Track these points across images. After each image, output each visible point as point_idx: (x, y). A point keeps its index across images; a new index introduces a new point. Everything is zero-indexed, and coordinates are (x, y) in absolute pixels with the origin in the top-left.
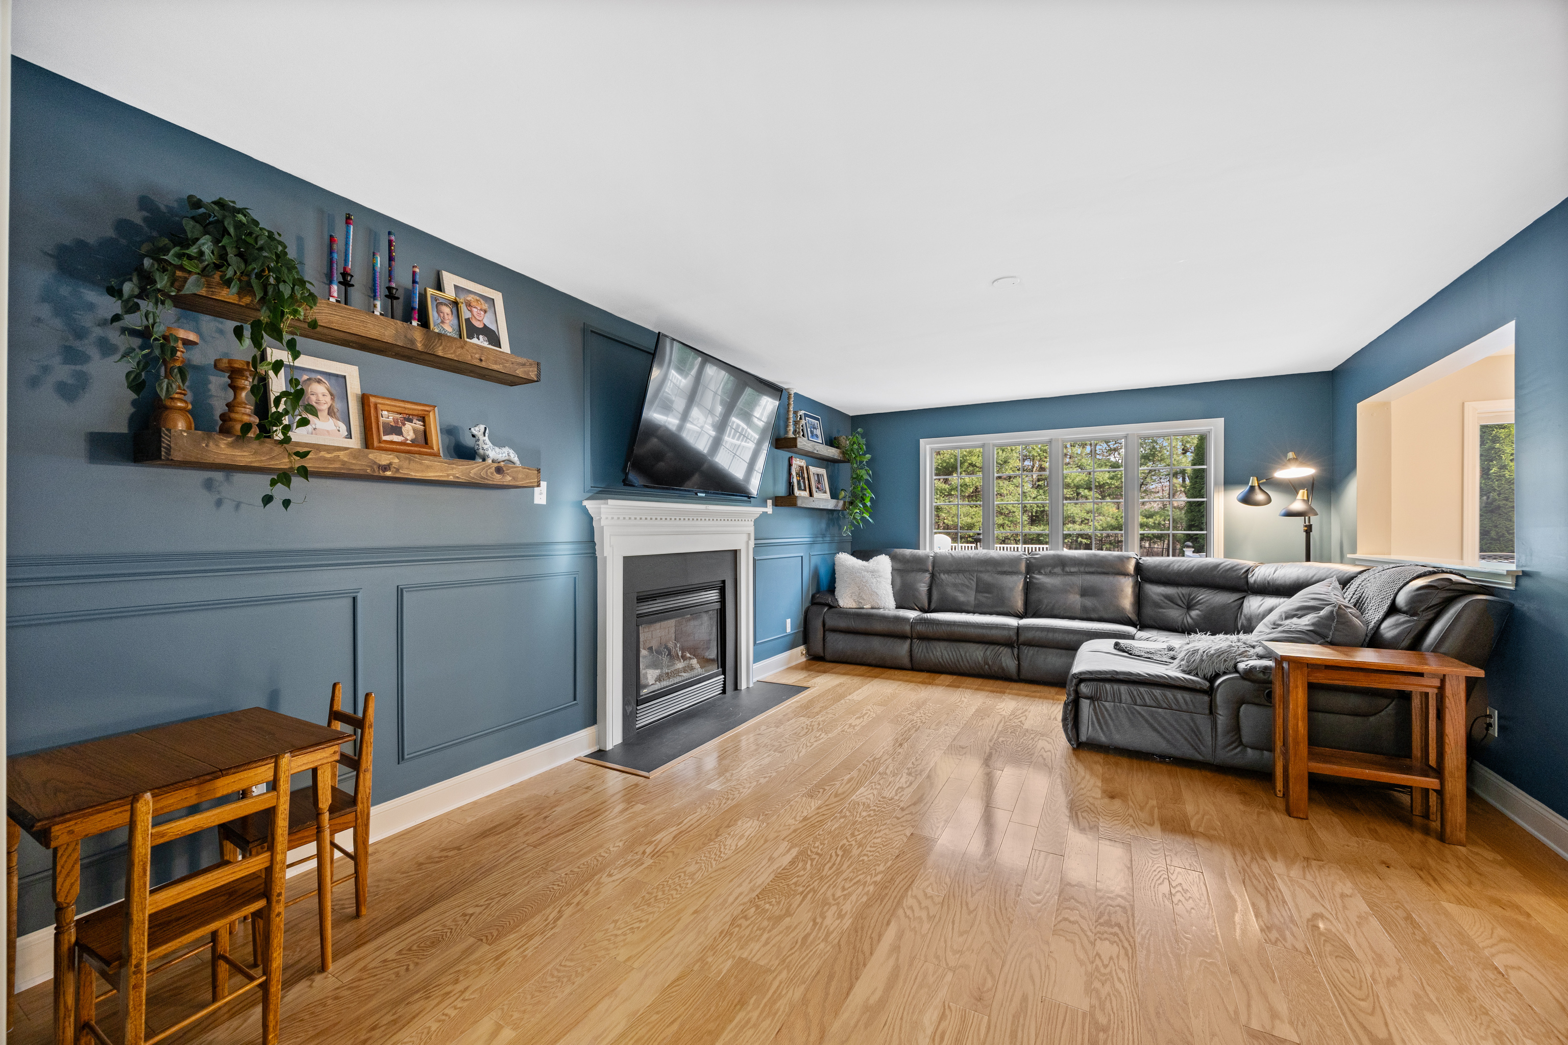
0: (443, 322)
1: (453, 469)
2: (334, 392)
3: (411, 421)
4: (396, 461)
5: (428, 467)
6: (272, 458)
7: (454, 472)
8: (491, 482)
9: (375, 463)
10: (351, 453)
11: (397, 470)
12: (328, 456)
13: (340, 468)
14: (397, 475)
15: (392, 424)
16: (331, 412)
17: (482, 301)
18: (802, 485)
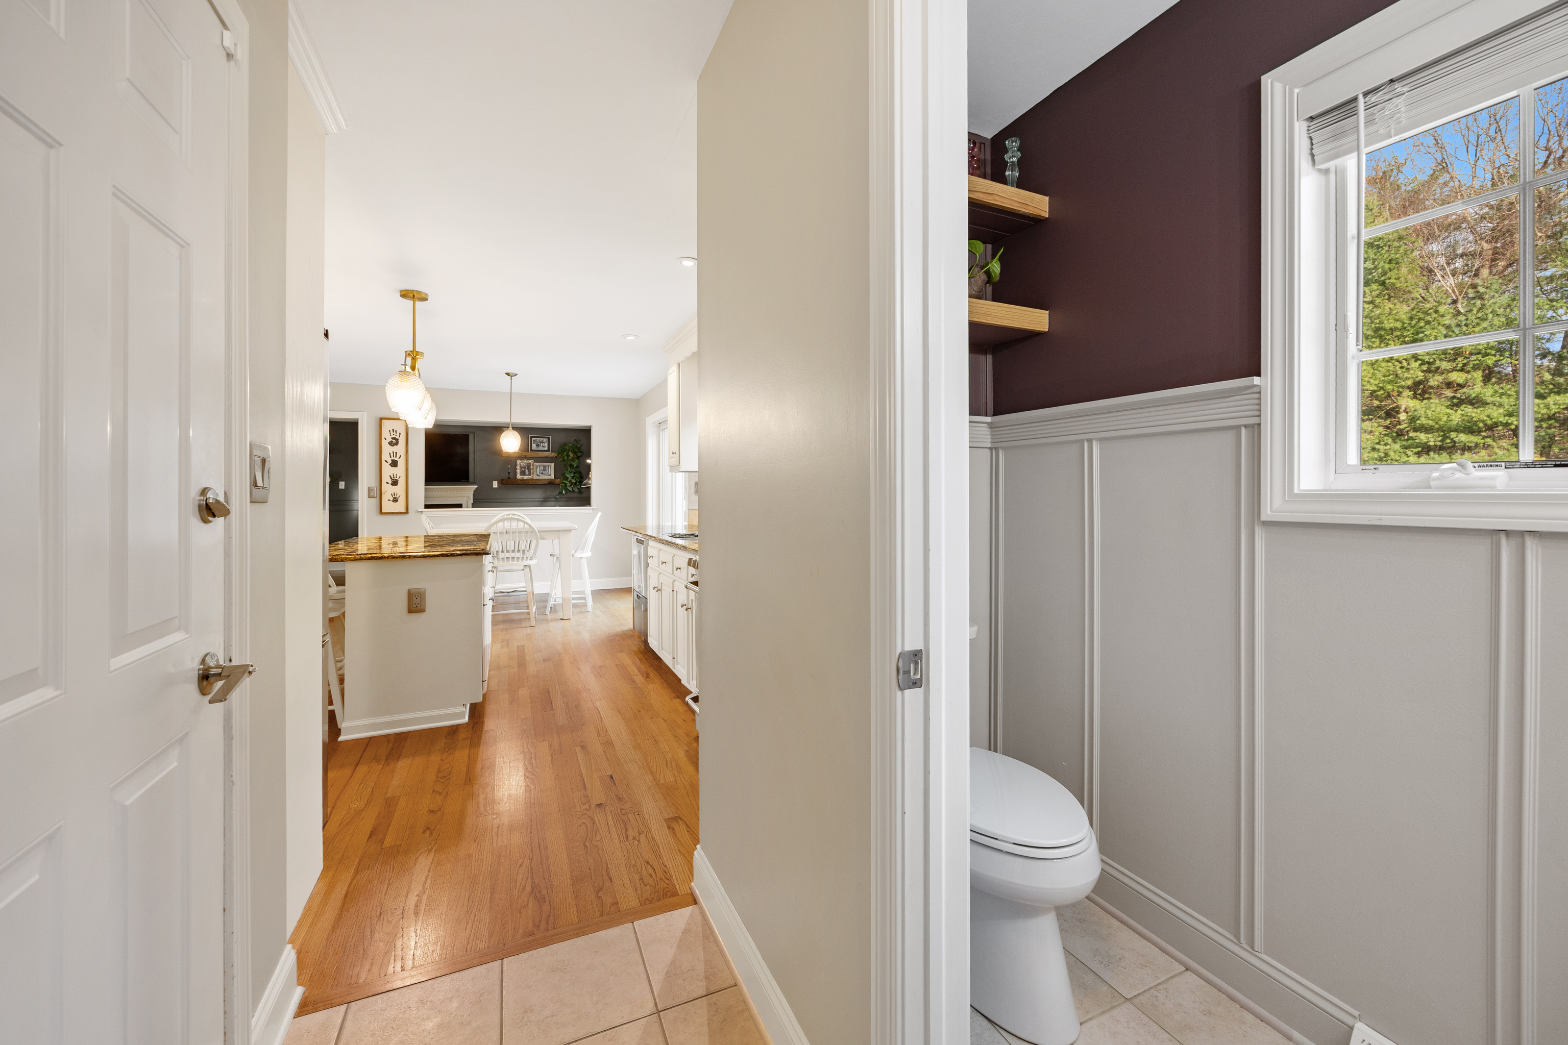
18: (527, 473)
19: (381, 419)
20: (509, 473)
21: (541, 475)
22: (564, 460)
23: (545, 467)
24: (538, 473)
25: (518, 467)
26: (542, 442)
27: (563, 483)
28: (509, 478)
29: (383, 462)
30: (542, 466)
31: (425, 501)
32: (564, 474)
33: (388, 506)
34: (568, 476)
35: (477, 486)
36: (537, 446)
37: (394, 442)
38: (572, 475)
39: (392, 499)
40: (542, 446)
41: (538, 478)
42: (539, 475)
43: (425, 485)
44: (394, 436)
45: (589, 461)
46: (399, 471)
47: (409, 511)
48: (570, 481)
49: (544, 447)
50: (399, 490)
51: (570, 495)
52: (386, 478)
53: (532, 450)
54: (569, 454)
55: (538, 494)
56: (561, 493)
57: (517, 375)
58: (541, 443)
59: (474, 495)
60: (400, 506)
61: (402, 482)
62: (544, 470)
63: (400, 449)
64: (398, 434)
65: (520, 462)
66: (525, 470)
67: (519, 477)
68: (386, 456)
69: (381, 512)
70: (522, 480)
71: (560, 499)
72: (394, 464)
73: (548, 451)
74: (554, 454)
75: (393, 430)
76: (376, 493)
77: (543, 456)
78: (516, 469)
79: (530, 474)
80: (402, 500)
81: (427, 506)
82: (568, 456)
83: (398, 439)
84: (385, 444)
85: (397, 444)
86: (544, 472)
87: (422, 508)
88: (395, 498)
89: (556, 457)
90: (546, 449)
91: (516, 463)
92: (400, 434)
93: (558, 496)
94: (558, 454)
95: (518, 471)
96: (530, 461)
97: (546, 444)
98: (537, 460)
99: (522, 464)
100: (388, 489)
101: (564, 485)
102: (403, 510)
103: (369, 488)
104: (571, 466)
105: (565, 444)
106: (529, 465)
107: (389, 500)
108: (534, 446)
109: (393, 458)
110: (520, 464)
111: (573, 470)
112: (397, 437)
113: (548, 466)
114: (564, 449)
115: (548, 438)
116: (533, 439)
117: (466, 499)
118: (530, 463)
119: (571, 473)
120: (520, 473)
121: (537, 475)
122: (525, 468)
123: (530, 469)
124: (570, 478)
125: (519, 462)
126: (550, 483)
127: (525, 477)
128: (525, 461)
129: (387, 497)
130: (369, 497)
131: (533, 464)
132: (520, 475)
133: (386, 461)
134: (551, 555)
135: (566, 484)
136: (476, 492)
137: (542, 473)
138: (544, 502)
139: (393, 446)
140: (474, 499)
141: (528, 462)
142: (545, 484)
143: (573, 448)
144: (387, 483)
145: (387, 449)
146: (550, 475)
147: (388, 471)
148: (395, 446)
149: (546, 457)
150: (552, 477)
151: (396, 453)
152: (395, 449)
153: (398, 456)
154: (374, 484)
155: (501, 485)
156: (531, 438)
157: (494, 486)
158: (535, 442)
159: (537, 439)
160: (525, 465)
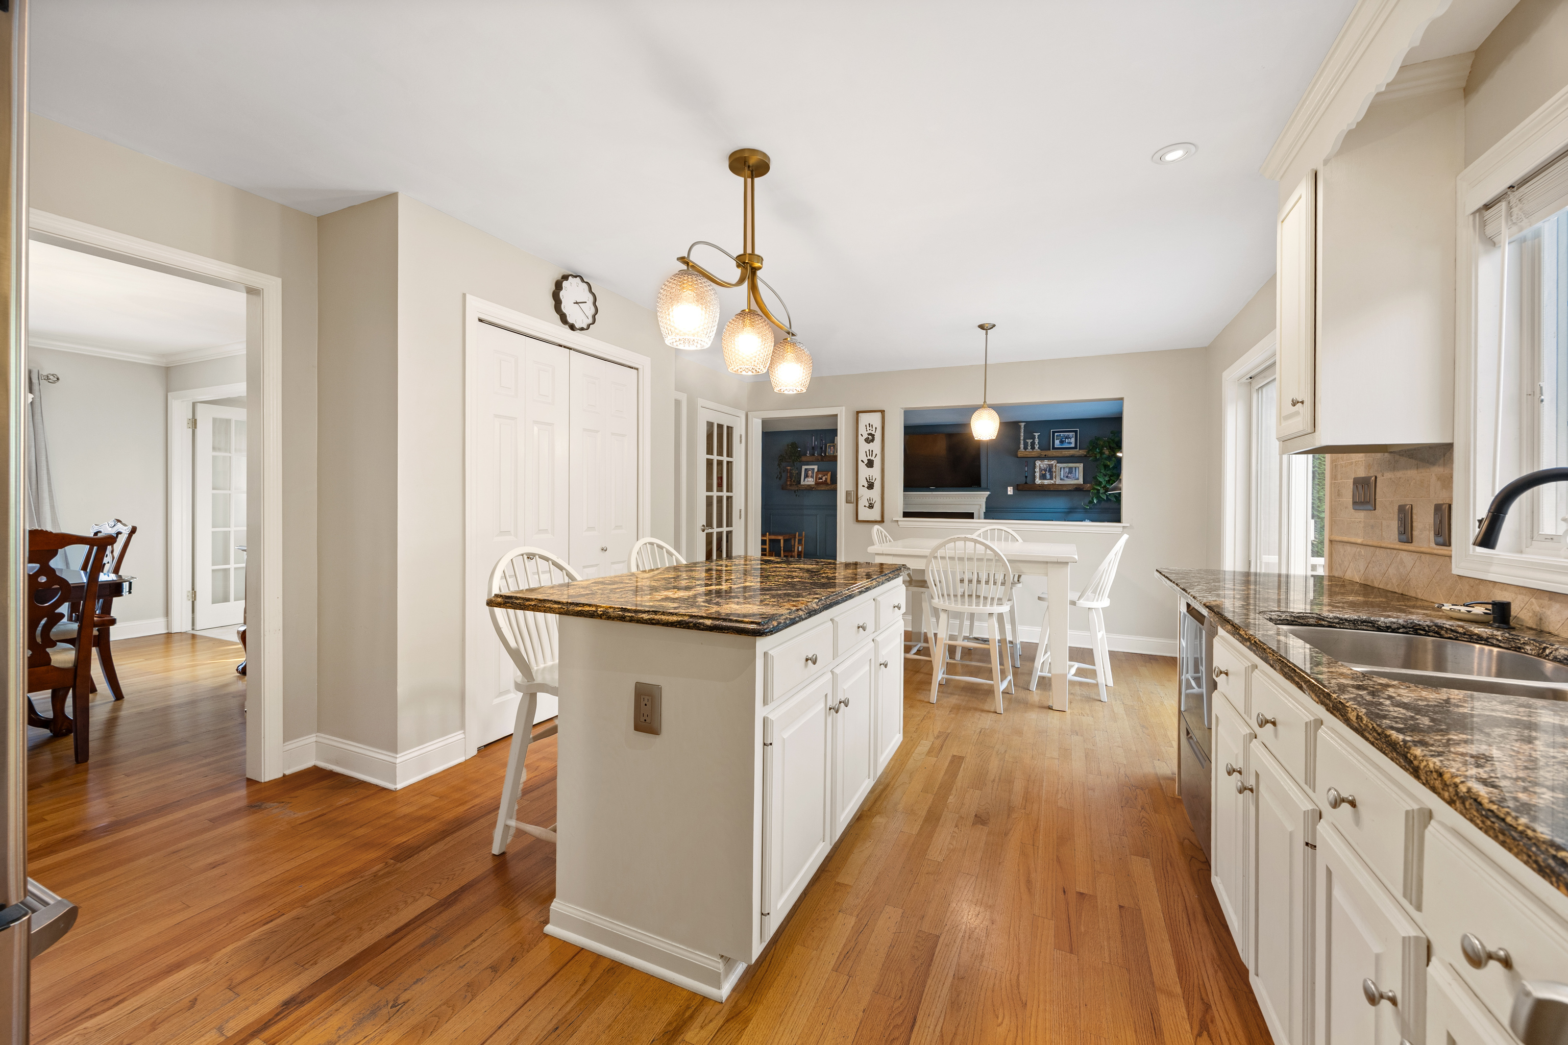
0: (831, 451)
3: (825, 476)
4: (815, 486)
6: (795, 488)
7: (828, 487)
9: (811, 487)
10: (807, 486)
12: (803, 486)
13: (805, 489)
14: (816, 489)
16: (811, 477)
18: (1048, 476)
19: (858, 413)
20: (1026, 477)
21: (1065, 478)
22: (1096, 460)
23: (1071, 468)
24: (1062, 477)
25: (1037, 470)
26: (1068, 437)
27: (1094, 489)
28: (1026, 483)
29: (860, 462)
30: (1067, 467)
31: (904, 509)
32: (1095, 478)
33: (864, 514)
34: (1101, 479)
35: (989, 493)
36: (1062, 442)
37: (870, 439)
38: (1107, 479)
39: (867, 505)
40: (1068, 443)
41: (1062, 482)
42: (1064, 480)
43: (904, 491)
44: (870, 432)
45: (1119, 454)
46: (875, 472)
47: (885, 520)
48: (1105, 486)
49: (1070, 443)
50: (875, 494)
51: (1104, 505)
52: (862, 482)
53: (1054, 448)
54: (1104, 451)
55: (1061, 503)
56: (1091, 502)
57: (994, 326)
58: (1066, 438)
59: (986, 503)
60: (875, 514)
61: (877, 485)
62: (1071, 472)
63: (876, 446)
64: (874, 429)
65: (1040, 463)
66: (1046, 473)
67: (1038, 481)
68: (862, 456)
69: (857, 520)
70: (1042, 485)
71: (1089, 510)
72: (870, 464)
73: (1075, 448)
74: (1082, 452)
75: (869, 424)
76: (853, 499)
77: (1068, 455)
78: (1035, 472)
79: (1051, 478)
80: (877, 506)
81: (906, 515)
82: (1101, 453)
83: (874, 435)
84: (861, 440)
85: (873, 440)
86: (1069, 475)
87: (899, 517)
88: (871, 504)
89: (1086, 456)
90: (1073, 445)
91: (1035, 464)
92: (876, 428)
93: (1087, 506)
94: (1088, 452)
95: (1037, 474)
96: (1052, 462)
97: (1073, 440)
98: (1061, 460)
99: (1042, 465)
100: (864, 493)
101: (1096, 491)
102: (879, 519)
103: (847, 491)
104: (1106, 467)
105: (1098, 439)
106: (1051, 467)
107: (865, 506)
108: (1057, 442)
109: (869, 458)
110: (1040, 466)
111: (1108, 472)
112: (873, 433)
113: (1075, 468)
114: (1097, 444)
115: (1076, 432)
116: (1056, 434)
117: (978, 507)
118: (1052, 465)
119: (1105, 476)
120: (1040, 476)
121: (1061, 479)
122: (1045, 470)
123: (1052, 472)
124: (1104, 483)
125: (1038, 463)
126: (1078, 489)
127: (1046, 482)
128: (1046, 462)
129: (863, 502)
130: (847, 503)
131: (1056, 466)
132: (1040, 479)
133: (862, 461)
134: (1039, 598)
135: (1098, 490)
136: (988, 499)
137: (1067, 477)
138: (1068, 515)
139: (869, 443)
140: (986, 508)
141: (1049, 463)
142: (1070, 491)
143: (1109, 442)
144: (863, 486)
145: (864, 447)
146: (1078, 478)
147: (864, 472)
148: (871, 443)
149: (1072, 456)
150: (1081, 481)
151: (872, 451)
152: (871, 446)
153: (874, 455)
154: (851, 488)
155: (1017, 492)
156: (1054, 433)
157: (1009, 493)
158: (1058, 438)
159: (1062, 434)
160: (1045, 466)
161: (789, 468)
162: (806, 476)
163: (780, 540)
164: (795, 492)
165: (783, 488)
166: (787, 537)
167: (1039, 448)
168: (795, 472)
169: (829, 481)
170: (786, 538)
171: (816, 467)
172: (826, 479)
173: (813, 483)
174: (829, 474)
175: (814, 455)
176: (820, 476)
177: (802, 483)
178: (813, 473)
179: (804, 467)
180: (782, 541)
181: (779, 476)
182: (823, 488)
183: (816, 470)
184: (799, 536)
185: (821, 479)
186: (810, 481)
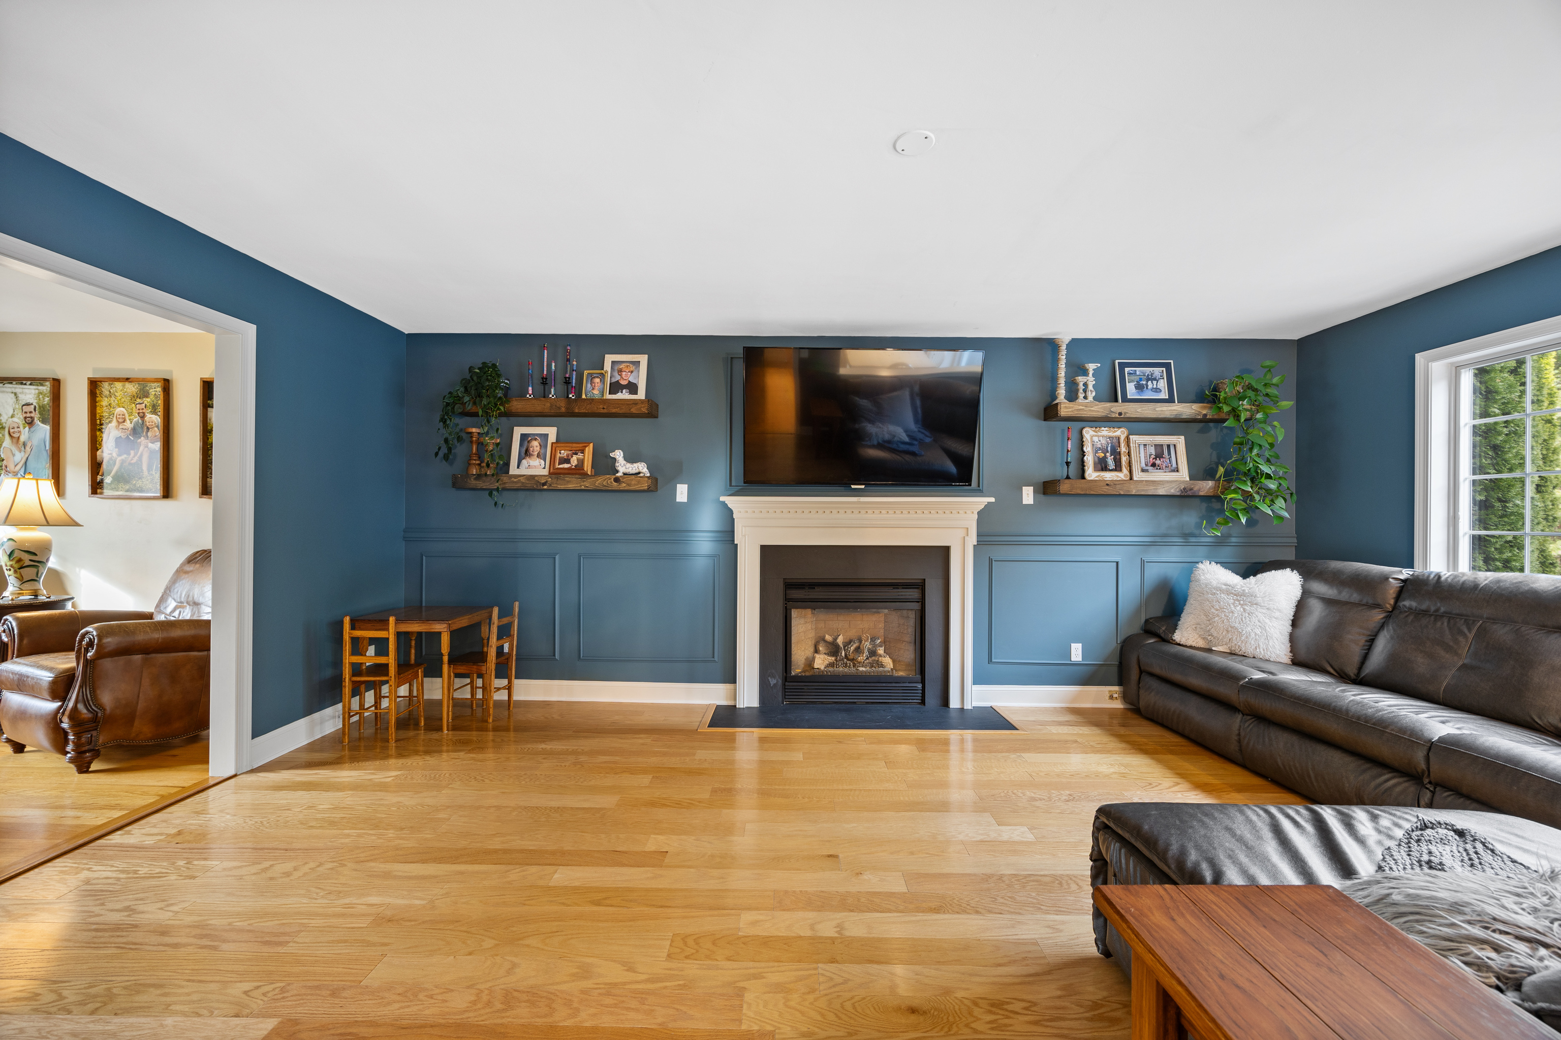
0: (593, 389)
1: (584, 481)
2: (542, 444)
3: (576, 454)
4: (550, 479)
5: (568, 482)
6: (491, 484)
7: (585, 483)
8: (610, 489)
9: (538, 482)
10: (526, 478)
11: (550, 485)
12: (515, 480)
13: (521, 486)
14: (550, 488)
15: (566, 457)
16: (538, 456)
17: (631, 365)
18: (1111, 463)
20: (1064, 464)
21: (1150, 468)
22: (1220, 432)
23: (1159, 447)
24: (1143, 465)
26: (1150, 378)
28: (1064, 478)
35: (984, 500)
36: (1140, 387)
40: (1152, 389)
42: (1147, 471)
49: (1158, 390)
53: (1124, 400)
58: (1148, 380)
59: (977, 523)
65: (1093, 433)
66: (1105, 457)
70: (1103, 484)
73: (1171, 400)
74: (1183, 411)
77: (1153, 416)
78: (1085, 454)
86: (1158, 462)
89: (1192, 419)
90: (1164, 395)
91: (1086, 435)
94: (1197, 410)
95: (1089, 460)
96: (1122, 432)
97: (1163, 384)
98: (1139, 426)
99: (1096, 439)
105: (1216, 382)
108: (1131, 388)
114: (1221, 393)
115: (1167, 366)
116: (1127, 370)
117: (957, 533)
120: (1095, 464)
121: (1143, 470)
122: (1105, 451)
126: (1184, 497)
128: (1105, 432)
131: (1128, 438)
136: (982, 516)
137: (1154, 465)
140: (979, 535)
141: (1111, 434)
142: (1167, 499)
149: (1166, 420)
150: (1187, 479)
155: (1042, 497)
156: (1122, 366)
157: (1025, 502)
158: (1133, 377)
159: (1138, 370)
160: (1103, 441)
161: (474, 430)
162: (526, 453)
163: (440, 633)
164: (491, 494)
165: (458, 483)
166: (463, 622)
167: (1094, 398)
168: (491, 442)
169: (588, 467)
170: (455, 627)
171: (552, 433)
172: (581, 462)
173: (545, 472)
174: (589, 450)
175: (545, 396)
176: (564, 454)
177: (513, 470)
178: (543, 446)
179: (518, 431)
180: (445, 640)
181: (444, 450)
182: (573, 483)
183: (552, 438)
184: (500, 617)
185: (567, 461)
186: (536, 467)
